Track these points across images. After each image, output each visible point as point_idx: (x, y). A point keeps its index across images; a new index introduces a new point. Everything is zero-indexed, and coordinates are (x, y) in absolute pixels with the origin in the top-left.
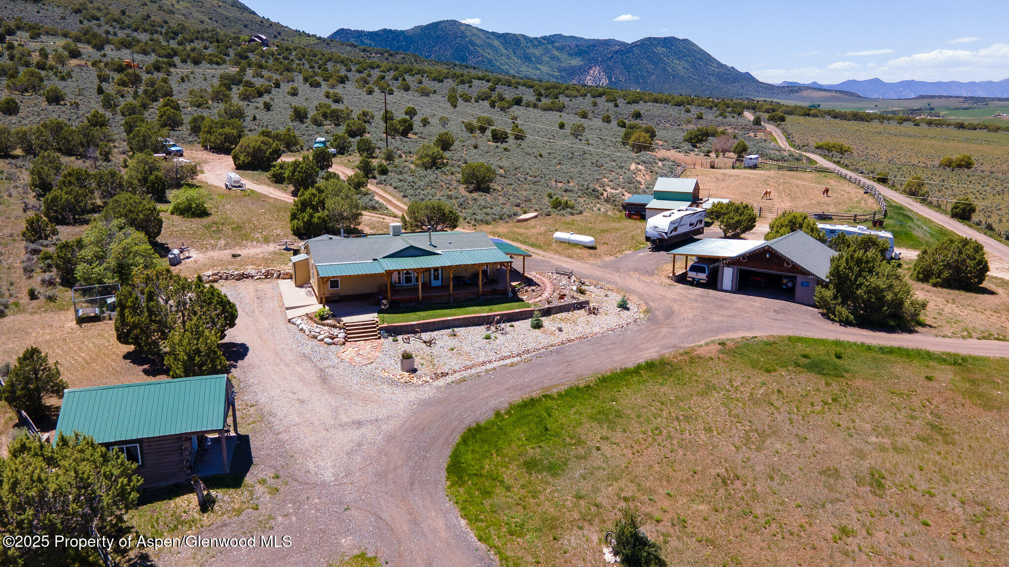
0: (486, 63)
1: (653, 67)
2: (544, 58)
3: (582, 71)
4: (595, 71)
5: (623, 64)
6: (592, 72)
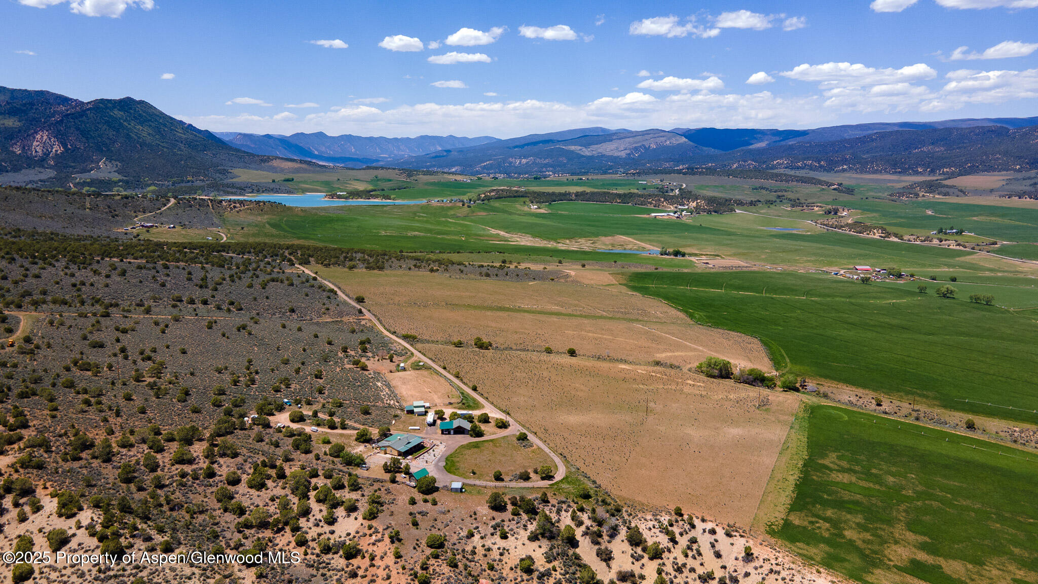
3: (25, 134)
4: (43, 136)
5: (78, 129)
6: (38, 136)
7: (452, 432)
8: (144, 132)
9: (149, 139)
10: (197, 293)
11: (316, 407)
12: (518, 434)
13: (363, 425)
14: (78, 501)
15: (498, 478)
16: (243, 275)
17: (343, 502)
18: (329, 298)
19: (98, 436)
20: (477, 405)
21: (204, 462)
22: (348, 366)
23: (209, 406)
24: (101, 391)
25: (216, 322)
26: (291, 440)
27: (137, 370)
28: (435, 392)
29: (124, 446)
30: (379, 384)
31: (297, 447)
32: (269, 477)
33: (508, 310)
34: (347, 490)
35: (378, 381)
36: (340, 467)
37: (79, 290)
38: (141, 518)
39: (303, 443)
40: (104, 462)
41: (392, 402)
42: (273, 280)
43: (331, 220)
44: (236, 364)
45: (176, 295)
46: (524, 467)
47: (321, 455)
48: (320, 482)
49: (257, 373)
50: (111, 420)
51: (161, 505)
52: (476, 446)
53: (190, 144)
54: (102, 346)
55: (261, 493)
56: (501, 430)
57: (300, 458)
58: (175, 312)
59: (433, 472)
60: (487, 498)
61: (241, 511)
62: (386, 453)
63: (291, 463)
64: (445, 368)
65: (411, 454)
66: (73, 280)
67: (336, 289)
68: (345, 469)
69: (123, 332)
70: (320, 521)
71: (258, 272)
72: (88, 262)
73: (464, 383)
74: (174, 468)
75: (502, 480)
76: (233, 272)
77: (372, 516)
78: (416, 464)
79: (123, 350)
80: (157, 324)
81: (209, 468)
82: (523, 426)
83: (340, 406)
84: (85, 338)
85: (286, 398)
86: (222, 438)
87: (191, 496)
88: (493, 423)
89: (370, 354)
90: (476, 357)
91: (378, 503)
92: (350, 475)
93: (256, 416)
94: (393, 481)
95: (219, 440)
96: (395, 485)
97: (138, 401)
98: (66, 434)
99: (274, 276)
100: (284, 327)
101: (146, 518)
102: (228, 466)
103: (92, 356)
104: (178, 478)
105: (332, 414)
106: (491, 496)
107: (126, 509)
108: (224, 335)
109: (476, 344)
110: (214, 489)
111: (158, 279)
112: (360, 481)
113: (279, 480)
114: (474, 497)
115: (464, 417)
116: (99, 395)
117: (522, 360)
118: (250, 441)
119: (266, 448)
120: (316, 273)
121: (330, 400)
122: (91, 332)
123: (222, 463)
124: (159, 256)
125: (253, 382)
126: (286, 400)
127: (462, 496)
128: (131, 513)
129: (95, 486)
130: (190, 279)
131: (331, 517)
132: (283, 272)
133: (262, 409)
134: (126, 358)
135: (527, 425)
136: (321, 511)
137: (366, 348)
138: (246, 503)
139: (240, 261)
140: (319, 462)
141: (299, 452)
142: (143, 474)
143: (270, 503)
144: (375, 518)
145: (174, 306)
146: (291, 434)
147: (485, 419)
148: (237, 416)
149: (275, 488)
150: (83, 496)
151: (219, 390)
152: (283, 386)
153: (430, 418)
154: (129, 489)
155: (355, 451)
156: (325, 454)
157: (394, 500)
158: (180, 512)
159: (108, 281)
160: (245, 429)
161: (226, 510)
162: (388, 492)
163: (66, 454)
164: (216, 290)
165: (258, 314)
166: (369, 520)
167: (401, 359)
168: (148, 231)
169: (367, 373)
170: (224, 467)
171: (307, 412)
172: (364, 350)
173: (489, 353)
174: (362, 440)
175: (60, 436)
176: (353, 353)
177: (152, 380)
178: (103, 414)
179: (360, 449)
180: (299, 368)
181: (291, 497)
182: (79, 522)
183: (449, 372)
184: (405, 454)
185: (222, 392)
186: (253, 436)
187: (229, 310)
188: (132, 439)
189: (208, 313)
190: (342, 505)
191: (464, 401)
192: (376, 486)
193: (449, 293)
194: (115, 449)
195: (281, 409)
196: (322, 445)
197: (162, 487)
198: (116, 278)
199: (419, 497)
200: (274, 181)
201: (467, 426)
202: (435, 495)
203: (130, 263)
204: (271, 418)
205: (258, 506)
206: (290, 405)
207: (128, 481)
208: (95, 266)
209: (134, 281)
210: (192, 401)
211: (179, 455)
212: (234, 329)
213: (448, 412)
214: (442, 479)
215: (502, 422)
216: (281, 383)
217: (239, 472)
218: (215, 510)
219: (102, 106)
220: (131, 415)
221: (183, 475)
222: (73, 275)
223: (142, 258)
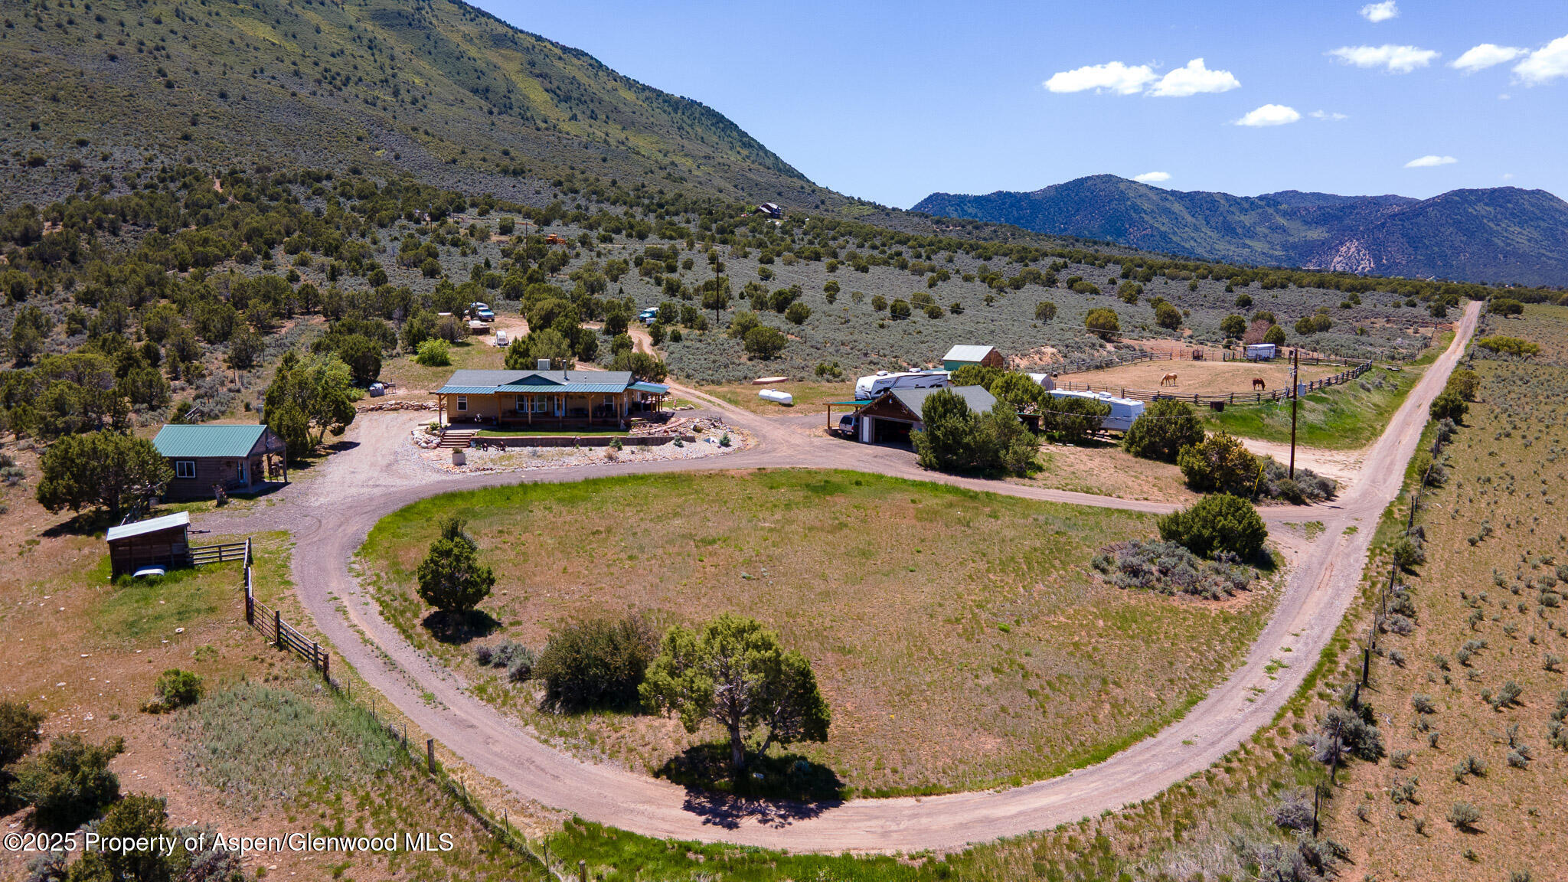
0: (1158, 238)
1: (1464, 239)
2: (1258, 228)
3: (1328, 247)
4: (1351, 247)
5: (1405, 235)
6: (1344, 249)
8: (1521, 236)
9: (1527, 247)
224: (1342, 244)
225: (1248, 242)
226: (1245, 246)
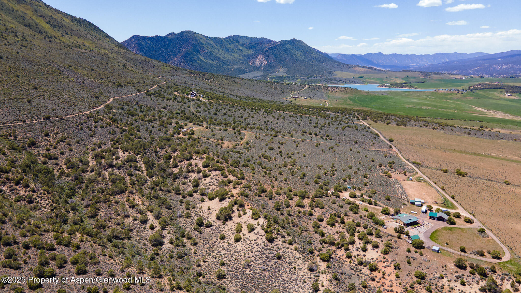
0: (209, 53)
1: (287, 55)
2: (235, 50)
3: (253, 57)
4: (260, 57)
5: (273, 54)
6: (259, 57)
7: (436, 219)
8: (298, 54)
9: (300, 58)
10: (313, 130)
11: (362, 192)
12: (479, 228)
13: (386, 205)
14: (259, 214)
15: (463, 250)
16: (334, 123)
17: (371, 242)
18: (375, 138)
19: (268, 188)
20: (453, 207)
21: (309, 208)
22: (381, 174)
23: (313, 183)
24: (271, 169)
25: (320, 144)
26: (349, 206)
27: (285, 162)
28: (428, 195)
29: (277, 194)
30: (397, 186)
31: (351, 210)
32: (337, 222)
33: (481, 155)
34: (374, 236)
35: (396, 184)
36: (372, 224)
37: (267, 124)
38: (281, 227)
39: (355, 209)
40: (270, 199)
41: (403, 197)
42: (348, 127)
43: (380, 98)
44: (327, 166)
45: (304, 130)
46: (481, 248)
47: (363, 216)
48: (361, 229)
49: (336, 171)
50: (273, 182)
51: (289, 223)
52: (450, 229)
53: (317, 60)
54: (273, 149)
55: (332, 229)
56: (468, 224)
57: (352, 216)
58: (303, 137)
59: (422, 238)
60: (454, 260)
61: (323, 235)
62: (397, 222)
63: (348, 217)
64: (435, 183)
65: (411, 226)
66: (265, 120)
67: (379, 134)
68: (374, 226)
69: (281, 144)
70: (359, 248)
71: (341, 122)
72: (271, 112)
73: (447, 193)
74: (296, 208)
75: (465, 252)
76: (330, 121)
77: (386, 253)
78: (413, 232)
79: (281, 152)
80: (295, 142)
81: (310, 211)
82: (483, 224)
83: (375, 194)
84: (267, 145)
85: (349, 185)
86: (317, 199)
87: (302, 222)
88: (462, 219)
89: (393, 170)
90: (456, 180)
91: (390, 247)
92: (376, 229)
93: (334, 191)
94: (399, 238)
95: (316, 199)
96: (400, 240)
97: (284, 176)
98: (257, 185)
99: (349, 124)
100: (351, 150)
101: (283, 228)
102: (319, 212)
103: (270, 154)
104: (297, 213)
105: (370, 197)
106: (457, 259)
107: (276, 222)
108: (323, 151)
109: (456, 173)
110: (312, 221)
111: (297, 122)
112: (381, 233)
113: (341, 224)
114: (446, 257)
115: (444, 212)
116: (270, 170)
117: (487, 186)
118: (330, 202)
119: (337, 207)
120: (370, 125)
121: (370, 190)
122: (269, 143)
123: (316, 210)
124: (299, 111)
125: (334, 175)
126: (348, 186)
127: (439, 255)
128: (277, 224)
129: (265, 209)
130: (310, 123)
131: (365, 248)
132: (353, 123)
133: (336, 188)
134: (281, 156)
135: (486, 224)
136: (360, 244)
137: (392, 166)
138: (325, 232)
139: (333, 116)
140: (362, 219)
141: (352, 213)
142: (284, 208)
143: (336, 234)
144: (387, 254)
145: (303, 135)
146: (349, 203)
147: (458, 216)
148: (325, 190)
149: (339, 227)
150: (261, 212)
151: (318, 176)
152: (347, 179)
153: (424, 208)
154: (278, 213)
155: (380, 218)
156: (365, 216)
157: (399, 247)
158: (297, 228)
159: (278, 121)
160: (328, 197)
161: (316, 232)
162: (396, 242)
163: (256, 193)
164: (321, 129)
165: (339, 142)
166: (384, 254)
167: (411, 174)
168: (295, 100)
169: (391, 179)
170: (317, 212)
171: (358, 193)
172: (391, 167)
173: (465, 179)
174: (384, 213)
175: (255, 185)
176: (384, 168)
177: (291, 167)
178: (271, 179)
179: (383, 217)
180: (356, 172)
181: (346, 233)
182: (258, 223)
183: (438, 186)
184: (408, 225)
185: (319, 178)
186: (331, 200)
187: (326, 139)
188: (281, 192)
189: (316, 139)
190: (371, 243)
191: (445, 203)
192: (390, 238)
193: (443, 142)
194: (274, 195)
195: (345, 190)
196: (364, 211)
197: (290, 215)
198: (281, 120)
199: (413, 249)
200: (354, 77)
201: (446, 217)
202: (422, 250)
203: (287, 114)
204: (340, 193)
205: (330, 234)
206: (350, 189)
207: (278, 209)
208: (274, 114)
209: (288, 122)
210: (306, 179)
211: (298, 203)
212: (328, 149)
213: (435, 207)
214: (427, 243)
215: (469, 220)
216: (347, 177)
217: (323, 216)
218: (311, 231)
219: (284, 43)
220: (281, 181)
221: (300, 212)
222: (265, 118)
223: (292, 112)
224: (258, 56)
225: (233, 54)
226: (232, 56)
